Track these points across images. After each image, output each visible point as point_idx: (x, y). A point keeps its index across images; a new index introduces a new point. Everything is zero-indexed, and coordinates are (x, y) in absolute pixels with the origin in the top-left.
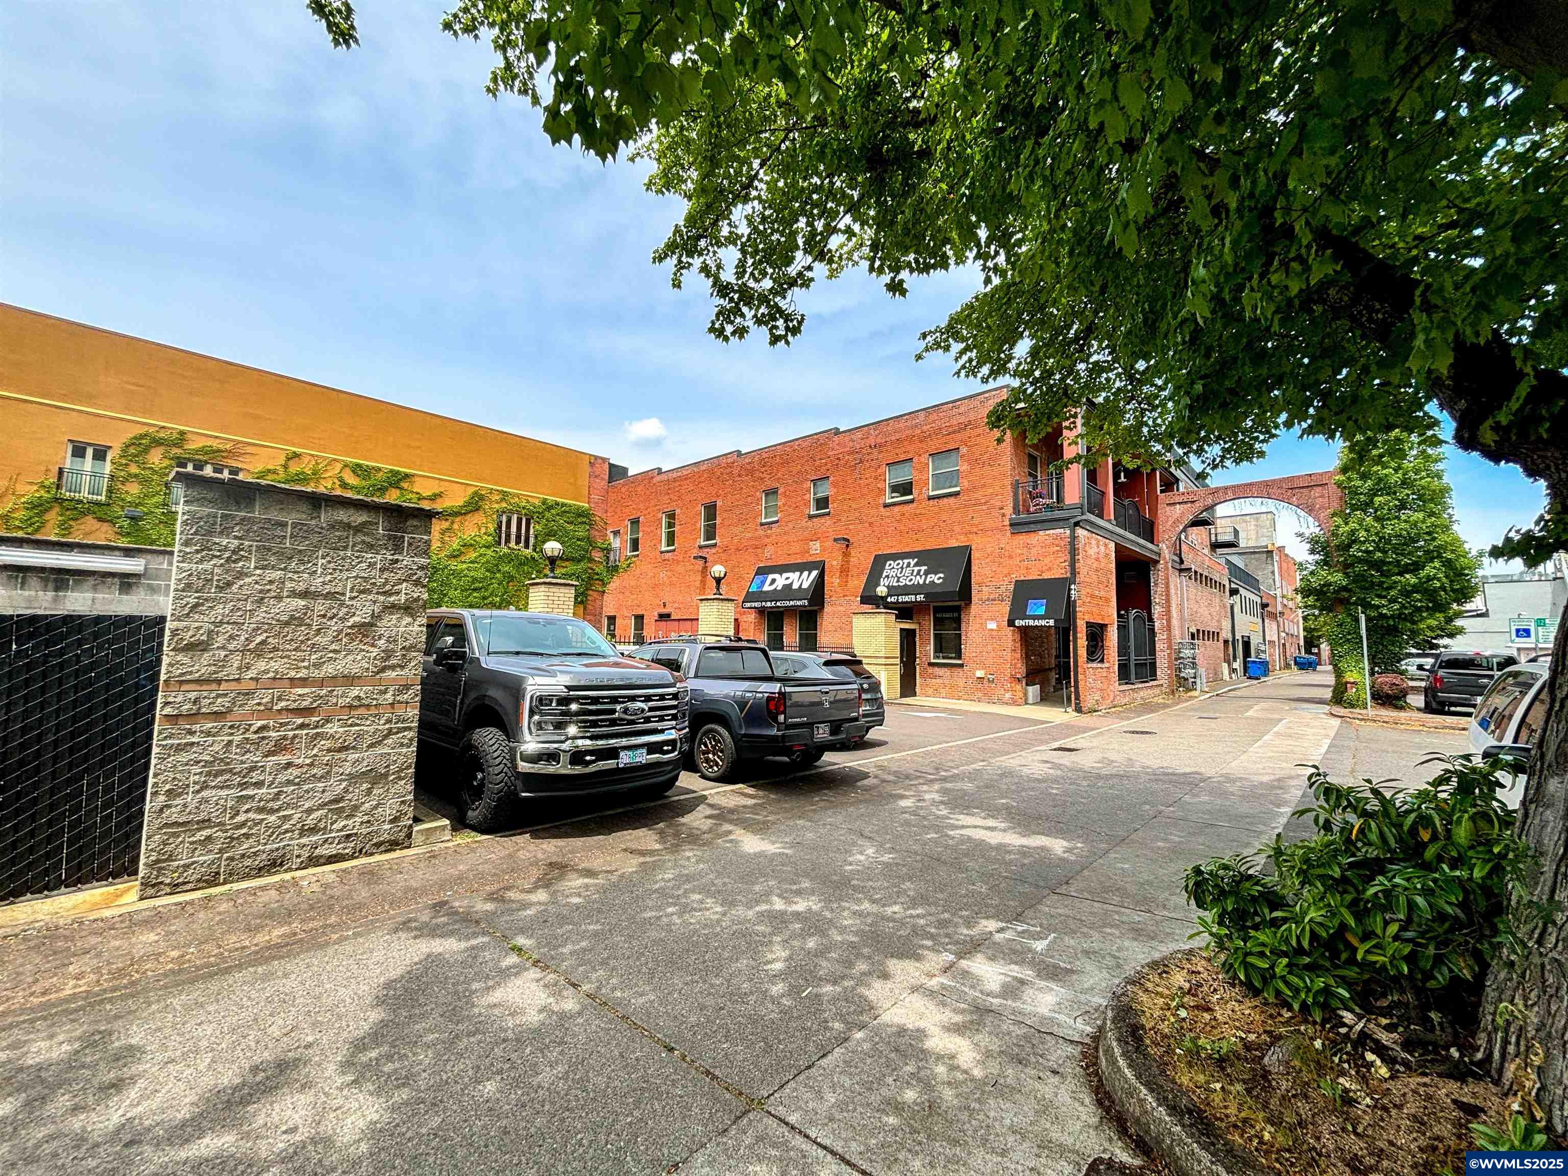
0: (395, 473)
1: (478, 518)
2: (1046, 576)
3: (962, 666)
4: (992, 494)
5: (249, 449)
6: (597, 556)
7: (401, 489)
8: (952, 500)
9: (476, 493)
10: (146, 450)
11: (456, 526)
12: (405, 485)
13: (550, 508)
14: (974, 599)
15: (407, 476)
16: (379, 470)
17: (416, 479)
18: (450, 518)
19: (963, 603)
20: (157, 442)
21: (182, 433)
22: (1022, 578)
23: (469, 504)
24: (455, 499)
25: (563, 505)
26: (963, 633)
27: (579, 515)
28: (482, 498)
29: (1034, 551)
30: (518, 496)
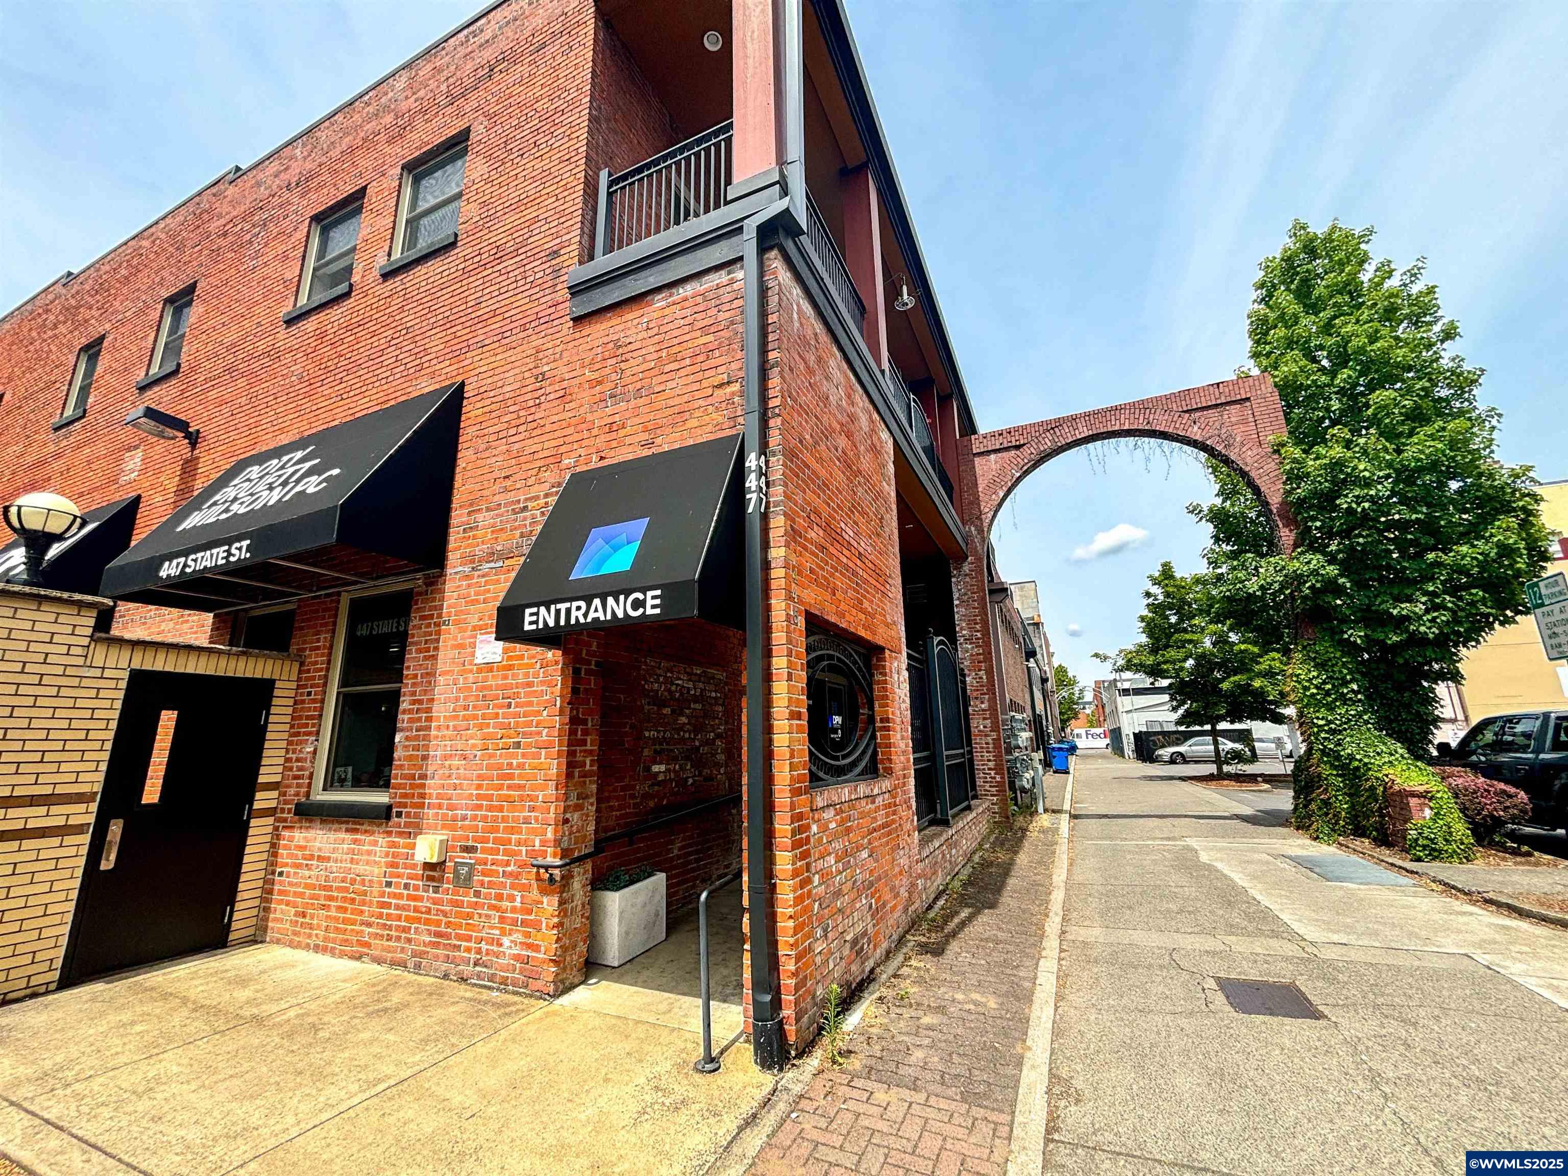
2: (667, 443)
3: (383, 814)
4: (536, 219)
8: (434, 266)
14: (453, 557)
19: (418, 580)
22: (595, 463)
26: (406, 689)
29: (633, 366)
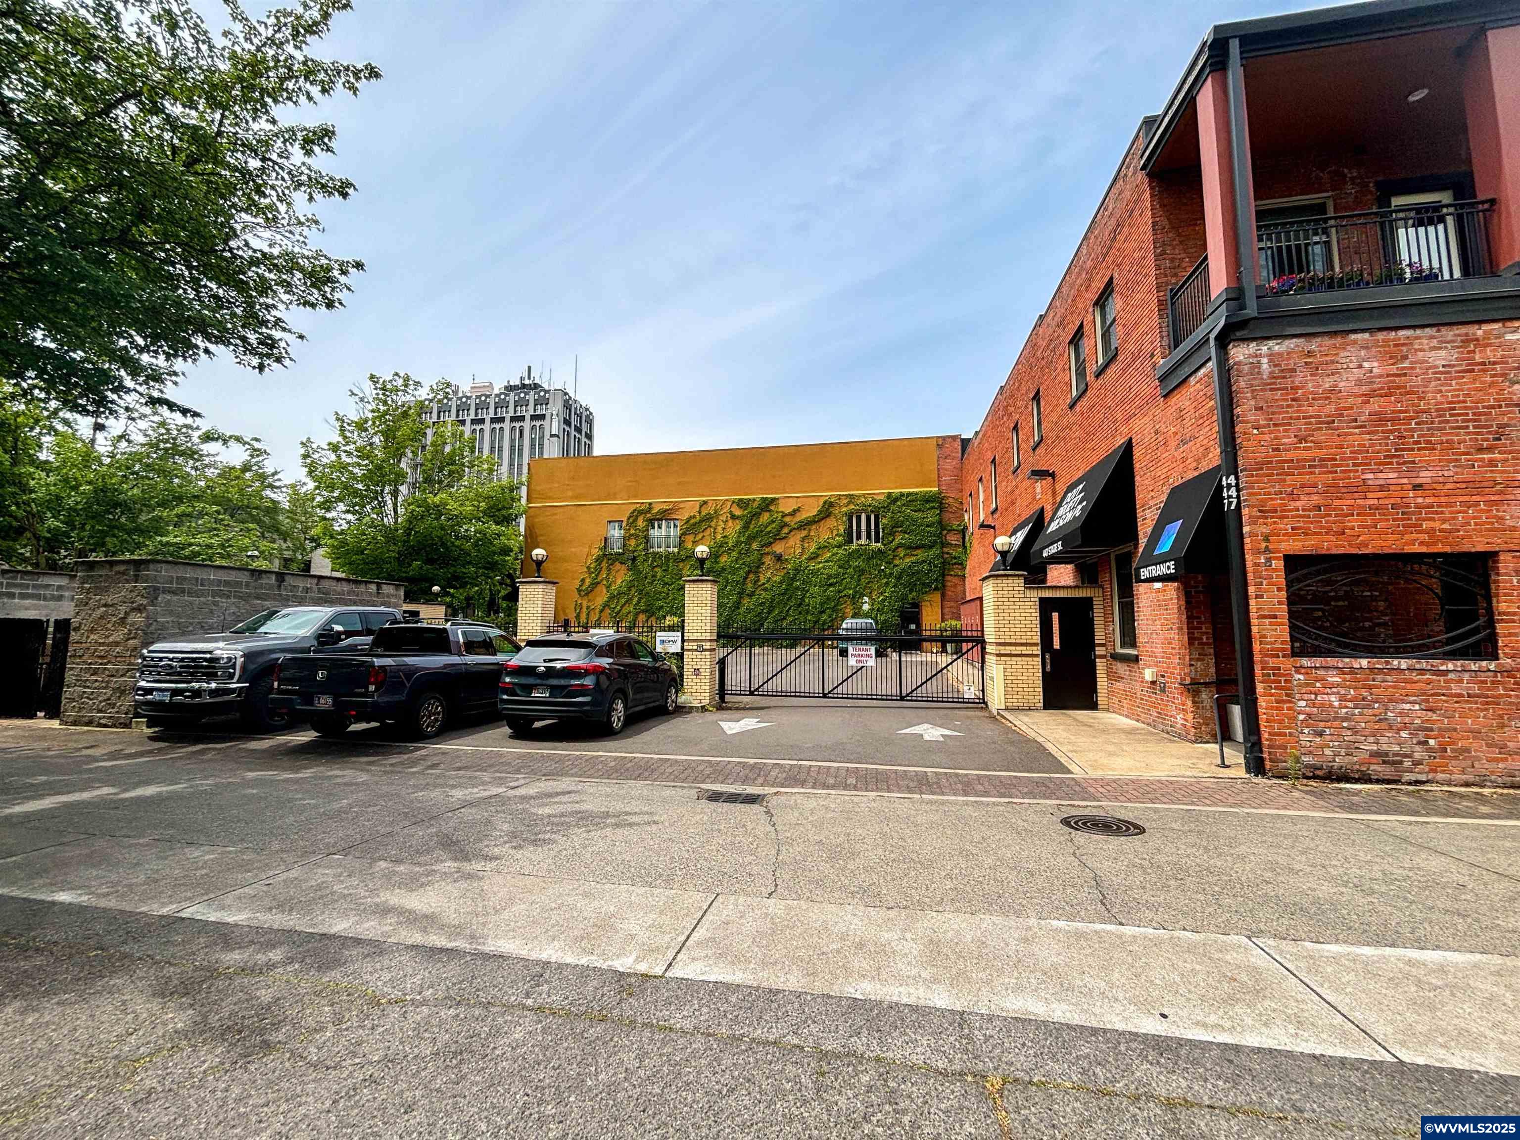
0: (764, 500)
1: (831, 522)
3: (1136, 659)
4: (1143, 334)
5: (682, 505)
6: (953, 539)
7: (770, 511)
9: (825, 502)
10: (635, 520)
11: (812, 533)
12: (772, 508)
13: (896, 500)
14: (1140, 535)
15: (773, 500)
16: (754, 500)
17: (780, 501)
18: (807, 528)
20: (641, 512)
21: (650, 504)
22: (1179, 481)
23: (820, 512)
24: (811, 511)
25: (909, 494)
26: (1135, 601)
27: (927, 501)
28: (831, 504)
29: (1188, 422)
30: (864, 495)
